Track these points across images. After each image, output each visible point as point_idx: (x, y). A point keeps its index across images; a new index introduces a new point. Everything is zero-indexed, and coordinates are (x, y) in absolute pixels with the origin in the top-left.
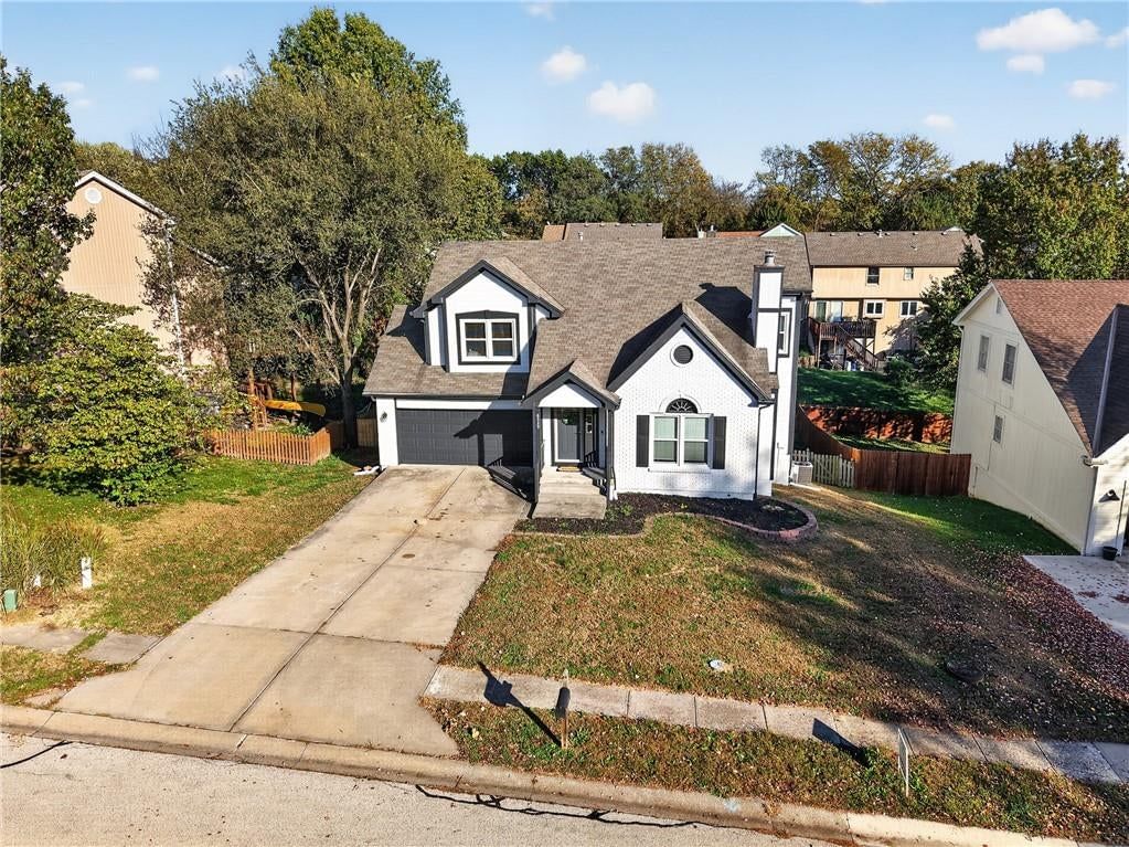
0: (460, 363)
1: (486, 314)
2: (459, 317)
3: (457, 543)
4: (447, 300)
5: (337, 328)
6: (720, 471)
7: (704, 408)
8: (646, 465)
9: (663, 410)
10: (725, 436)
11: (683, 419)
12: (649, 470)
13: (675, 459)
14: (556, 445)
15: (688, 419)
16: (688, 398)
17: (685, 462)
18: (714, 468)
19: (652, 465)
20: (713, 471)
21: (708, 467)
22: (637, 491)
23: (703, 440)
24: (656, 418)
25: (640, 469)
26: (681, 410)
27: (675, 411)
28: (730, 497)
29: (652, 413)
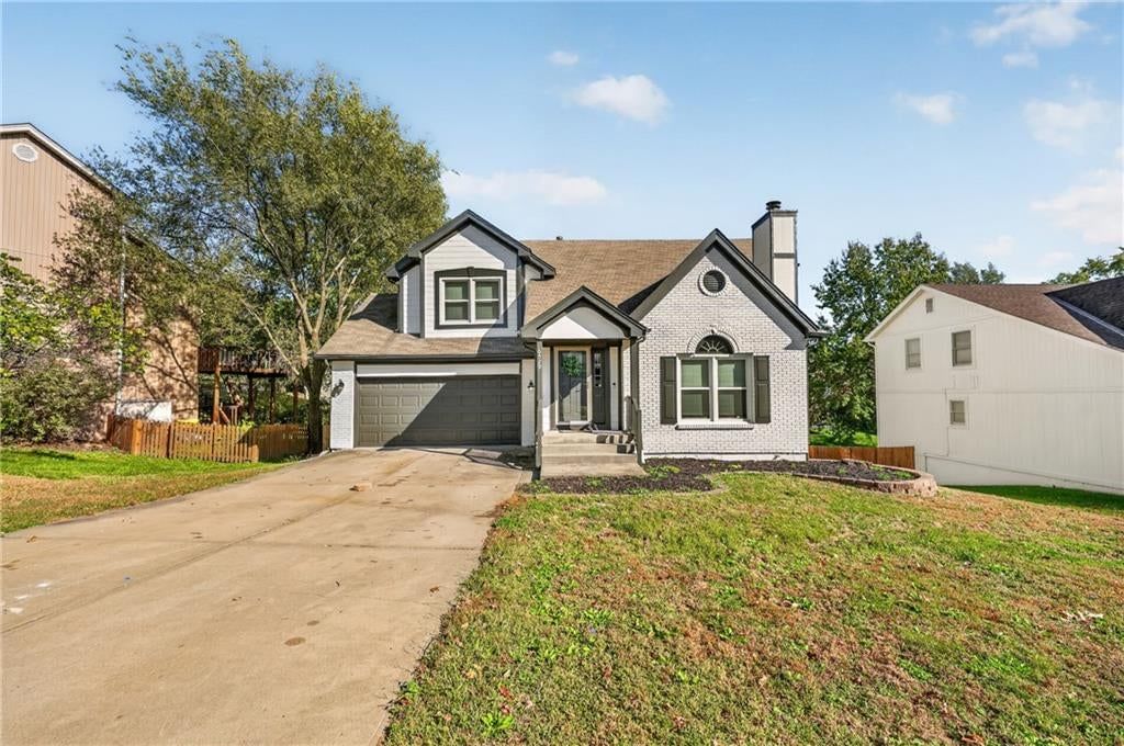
0: (438, 326)
1: (470, 271)
2: (438, 274)
3: (417, 509)
4: (426, 256)
5: (308, 323)
6: (765, 425)
7: (741, 347)
8: (674, 421)
9: (692, 349)
10: (768, 380)
11: (715, 362)
12: (677, 428)
13: (707, 414)
14: (557, 403)
15: (721, 362)
16: (722, 334)
17: (720, 416)
18: (757, 422)
19: (681, 422)
20: (756, 426)
21: (749, 422)
22: (663, 456)
23: (740, 388)
24: (683, 362)
25: (666, 427)
26: (713, 351)
27: (706, 352)
28: (778, 459)
29: (678, 354)
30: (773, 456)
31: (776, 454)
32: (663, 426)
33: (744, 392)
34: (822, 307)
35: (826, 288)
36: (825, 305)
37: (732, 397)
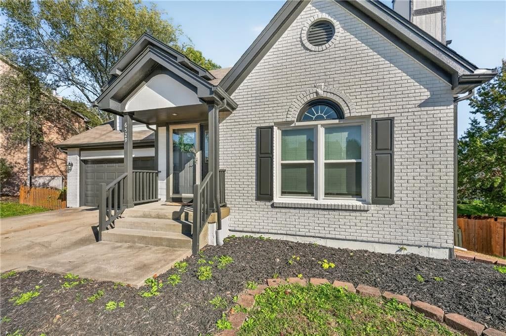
6: (386, 207)
7: (353, 109)
8: (270, 197)
9: (293, 116)
10: (392, 148)
11: (321, 131)
12: (273, 206)
13: (311, 191)
14: (171, 176)
15: (329, 130)
16: (329, 96)
17: (327, 194)
18: (374, 203)
19: (278, 198)
20: (373, 207)
21: (364, 202)
22: (257, 236)
23: (354, 161)
24: (285, 133)
25: (261, 203)
26: (319, 118)
27: (310, 119)
28: (403, 252)
29: (277, 124)
30: (397, 248)
31: (402, 246)
32: (259, 203)
33: (358, 166)
34: (475, 113)
35: (480, 99)
36: (477, 111)
37: (344, 171)
